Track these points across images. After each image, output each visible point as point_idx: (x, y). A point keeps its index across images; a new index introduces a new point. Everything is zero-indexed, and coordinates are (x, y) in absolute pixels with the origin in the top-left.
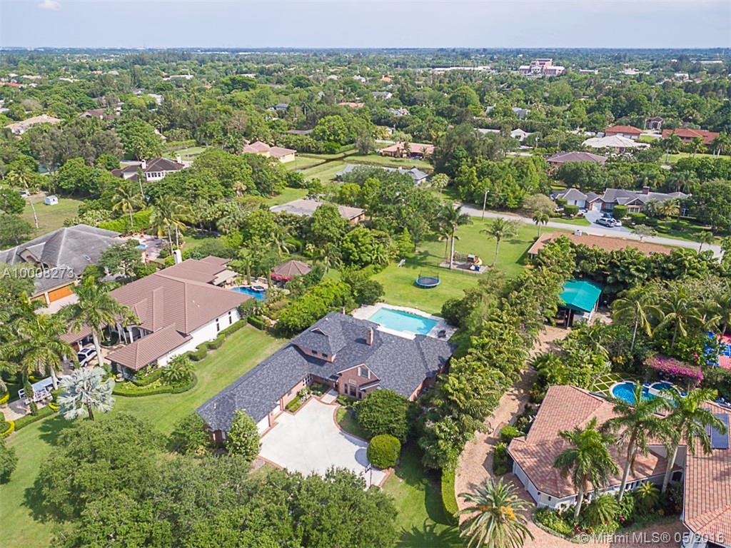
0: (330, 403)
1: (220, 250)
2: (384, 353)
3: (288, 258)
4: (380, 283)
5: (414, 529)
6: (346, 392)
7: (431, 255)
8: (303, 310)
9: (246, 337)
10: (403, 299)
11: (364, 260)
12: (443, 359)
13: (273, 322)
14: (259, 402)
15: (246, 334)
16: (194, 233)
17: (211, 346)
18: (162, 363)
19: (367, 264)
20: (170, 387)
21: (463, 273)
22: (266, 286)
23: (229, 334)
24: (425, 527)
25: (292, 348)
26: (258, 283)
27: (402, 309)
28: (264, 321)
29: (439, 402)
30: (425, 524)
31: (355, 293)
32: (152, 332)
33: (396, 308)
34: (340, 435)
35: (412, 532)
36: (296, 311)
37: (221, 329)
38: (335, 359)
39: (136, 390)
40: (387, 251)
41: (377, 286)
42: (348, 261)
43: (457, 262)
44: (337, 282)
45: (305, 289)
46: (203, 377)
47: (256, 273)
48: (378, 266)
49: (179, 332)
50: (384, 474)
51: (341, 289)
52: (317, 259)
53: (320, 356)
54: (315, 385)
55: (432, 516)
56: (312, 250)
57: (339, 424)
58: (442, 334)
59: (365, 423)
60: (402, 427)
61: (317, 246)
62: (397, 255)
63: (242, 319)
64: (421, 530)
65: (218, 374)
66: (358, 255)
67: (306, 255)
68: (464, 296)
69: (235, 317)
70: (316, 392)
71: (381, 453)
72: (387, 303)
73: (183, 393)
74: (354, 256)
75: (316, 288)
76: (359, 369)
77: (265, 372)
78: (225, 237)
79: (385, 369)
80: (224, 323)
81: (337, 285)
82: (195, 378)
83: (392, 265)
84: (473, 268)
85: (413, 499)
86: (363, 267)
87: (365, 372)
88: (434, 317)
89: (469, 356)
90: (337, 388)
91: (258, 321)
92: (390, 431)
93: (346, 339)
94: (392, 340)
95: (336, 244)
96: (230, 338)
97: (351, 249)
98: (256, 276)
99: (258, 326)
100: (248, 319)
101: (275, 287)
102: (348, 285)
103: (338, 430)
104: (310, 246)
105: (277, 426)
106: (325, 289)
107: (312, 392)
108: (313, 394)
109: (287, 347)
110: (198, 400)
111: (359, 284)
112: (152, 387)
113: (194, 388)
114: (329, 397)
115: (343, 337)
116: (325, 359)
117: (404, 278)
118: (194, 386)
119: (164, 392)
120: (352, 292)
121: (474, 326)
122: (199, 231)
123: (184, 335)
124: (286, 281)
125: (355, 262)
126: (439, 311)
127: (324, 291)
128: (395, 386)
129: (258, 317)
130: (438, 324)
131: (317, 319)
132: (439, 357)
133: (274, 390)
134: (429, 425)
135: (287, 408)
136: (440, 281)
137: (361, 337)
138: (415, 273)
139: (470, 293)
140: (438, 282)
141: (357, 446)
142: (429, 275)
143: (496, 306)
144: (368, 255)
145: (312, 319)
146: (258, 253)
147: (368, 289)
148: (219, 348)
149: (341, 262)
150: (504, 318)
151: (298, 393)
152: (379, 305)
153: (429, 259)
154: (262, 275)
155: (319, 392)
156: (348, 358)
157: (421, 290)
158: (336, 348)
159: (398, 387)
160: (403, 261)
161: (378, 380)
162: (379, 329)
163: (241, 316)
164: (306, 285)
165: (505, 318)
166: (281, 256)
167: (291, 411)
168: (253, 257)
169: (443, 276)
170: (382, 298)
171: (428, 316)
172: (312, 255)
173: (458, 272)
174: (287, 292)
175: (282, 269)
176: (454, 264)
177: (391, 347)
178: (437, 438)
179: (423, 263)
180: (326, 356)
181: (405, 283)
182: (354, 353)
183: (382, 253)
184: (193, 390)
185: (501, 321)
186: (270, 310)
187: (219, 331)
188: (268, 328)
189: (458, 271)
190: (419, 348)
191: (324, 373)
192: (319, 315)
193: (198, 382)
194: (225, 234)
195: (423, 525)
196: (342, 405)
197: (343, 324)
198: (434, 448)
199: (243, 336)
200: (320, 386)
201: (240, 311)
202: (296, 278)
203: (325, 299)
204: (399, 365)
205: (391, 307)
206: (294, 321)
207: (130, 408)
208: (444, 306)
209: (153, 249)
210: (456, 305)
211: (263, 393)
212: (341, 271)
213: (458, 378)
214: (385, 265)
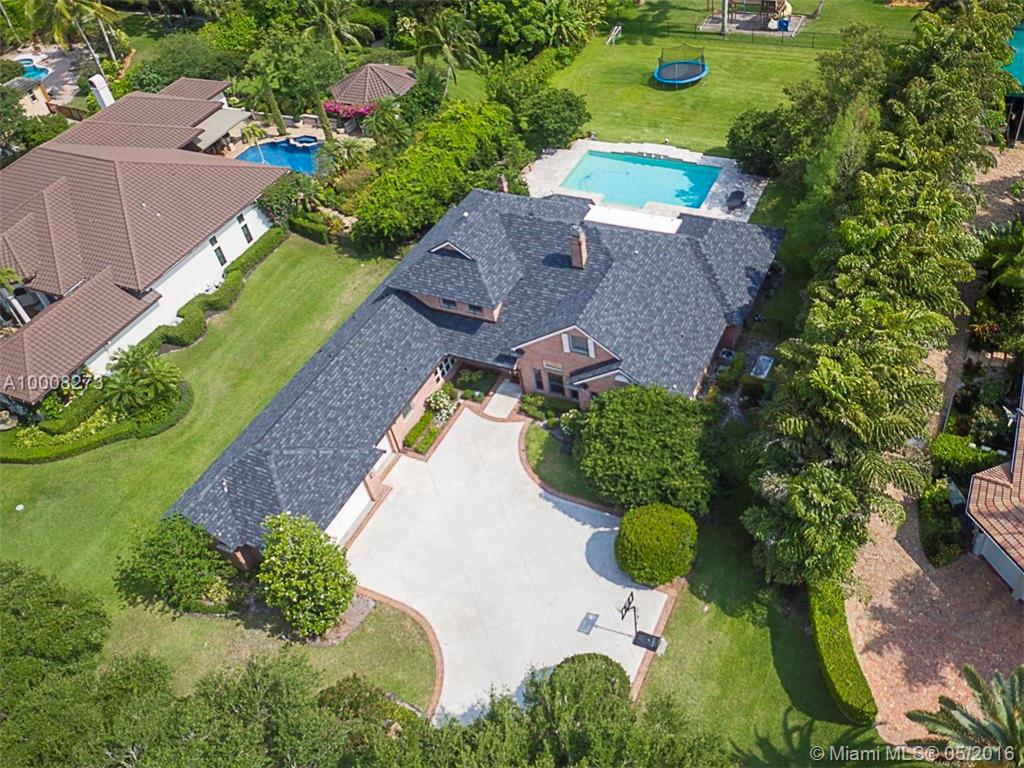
0: (505, 416)
1: (203, 59)
2: (620, 286)
3: (362, 58)
4: (578, 95)
5: (763, 743)
6: (540, 385)
7: (674, 7)
8: (410, 186)
9: (293, 266)
10: (630, 123)
11: (532, 39)
12: (758, 273)
13: (349, 221)
14: (333, 457)
15: (290, 260)
16: (152, 25)
17: (211, 305)
18: (99, 367)
19: (538, 47)
20: (128, 426)
21: (753, 40)
22: (320, 134)
23: (252, 267)
24: (788, 734)
25: (393, 299)
26: (303, 129)
27: (634, 148)
28: (328, 221)
29: (794, 424)
30: (785, 724)
31: (524, 125)
32: (61, 297)
33: (621, 148)
34: (545, 502)
35: (758, 753)
36: (392, 193)
37: (230, 258)
38: (501, 314)
39: (50, 445)
40: (579, 11)
41: (572, 103)
42: (495, 46)
43: (738, 17)
44: (477, 105)
45: (409, 130)
46: (206, 385)
47: (294, 106)
48: (565, 50)
49: (123, 289)
50: (664, 597)
51: (491, 121)
52: (424, 52)
53: (464, 311)
54: (466, 376)
55: (799, 702)
56: (412, 33)
57: (536, 471)
58: (737, 202)
59: (601, 479)
60: (693, 482)
61: (421, 20)
62: (602, 18)
63: (274, 226)
64: (779, 744)
65: (240, 370)
66: (516, 29)
67: (399, 46)
68: (788, 104)
69: (258, 226)
70: (469, 392)
71: (652, 556)
72: (598, 138)
73: (162, 435)
74: (508, 34)
75: (433, 129)
76: (565, 338)
77: (337, 375)
78: (214, 27)
79: (628, 330)
80: (233, 242)
81: (479, 113)
82: (185, 393)
83: (595, 42)
84: (773, 24)
85: (743, 653)
86: (530, 56)
87: (579, 344)
88: (710, 160)
89: (844, 276)
90: (516, 379)
91: (313, 226)
92: (667, 497)
93: (522, 261)
94: (632, 248)
95: (464, 9)
96: (255, 276)
97: (498, 18)
98: (295, 112)
99: (316, 237)
100: (290, 222)
101: (342, 136)
102: (505, 107)
103: (534, 487)
104: (407, 23)
105: (391, 497)
106: (452, 127)
107: (460, 393)
108: (463, 397)
109: (381, 298)
110: (199, 447)
111: (529, 102)
112: (86, 433)
113: (188, 417)
114: (502, 403)
115: (513, 256)
116: (478, 315)
117: (624, 71)
118: (186, 411)
119: (117, 438)
120: (516, 122)
121: (828, 183)
122: (162, 20)
123: (138, 294)
124: (362, 116)
125: (512, 48)
126: (724, 143)
127: (450, 132)
128: (658, 367)
129: (309, 215)
130: (722, 176)
131: (446, 204)
132: (748, 269)
133: (366, 417)
134: (773, 484)
135: (406, 444)
136: (706, 68)
137: (557, 249)
138: (648, 55)
139: (805, 94)
140: (703, 70)
141: (587, 527)
142: (680, 56)
143: (877, 124)
144: (539, 28)
145: (435, 206)
146: (286, 57)
147: (553, 112)
148: (235, 306)
149: (480, 51)
150: (911, 154)
151: (428, 405)
152: (581, 147)
153: (674, 17)
154: (306, 108)
155: (477, 393)
156: (533, 309)
157: (667, 94)
158: (500, 288)
159: (664, 369)
160: (617, 29)
161: (614, 361)
162: (595, 215)
163: (272, 221)
164: (410, 120)
165: (913, 154)
166: (342, 56)
167: (416, 451)
168: (277, 67)
169: (713, 52)
170: (585, 127)
171: (696, 157)
172: (414, 43)
173: (742, 39)
174: (369, 143)
175: (349, 88)
176: (731, 21)
177: (634, 266)
178: (799, 521)
179: (663, 29)
180: (479, 309)
181: (630, 84)
182: (544, 291)
183: (569, 17)
184: (185, 421)
185: (903, 163)
186: (337, 192)
187: (225, 266)
188: (339, 238)
189: (744, 36)
190: (699, 255)
191: (479, 348)
192: (449, 194)
193: (196, 400)
194: (214, 20)
195: (781, 730)
196: (535, 418)
197: (508, 221)
198: (791, 544)
199: (283, 267)
200: (477, 376)
201: (265, 209)
202: (385, 107)
203: (456, 152)
204: (660, 310)
205: (607, 147)
206: (393, 218)
207: (42, 492)
208: (732, 132)
209: (66, 76)
210: (764, 127)
211: (341, 429)
212: (484, 72)
213: (838, 359)
214: (577, 44)
